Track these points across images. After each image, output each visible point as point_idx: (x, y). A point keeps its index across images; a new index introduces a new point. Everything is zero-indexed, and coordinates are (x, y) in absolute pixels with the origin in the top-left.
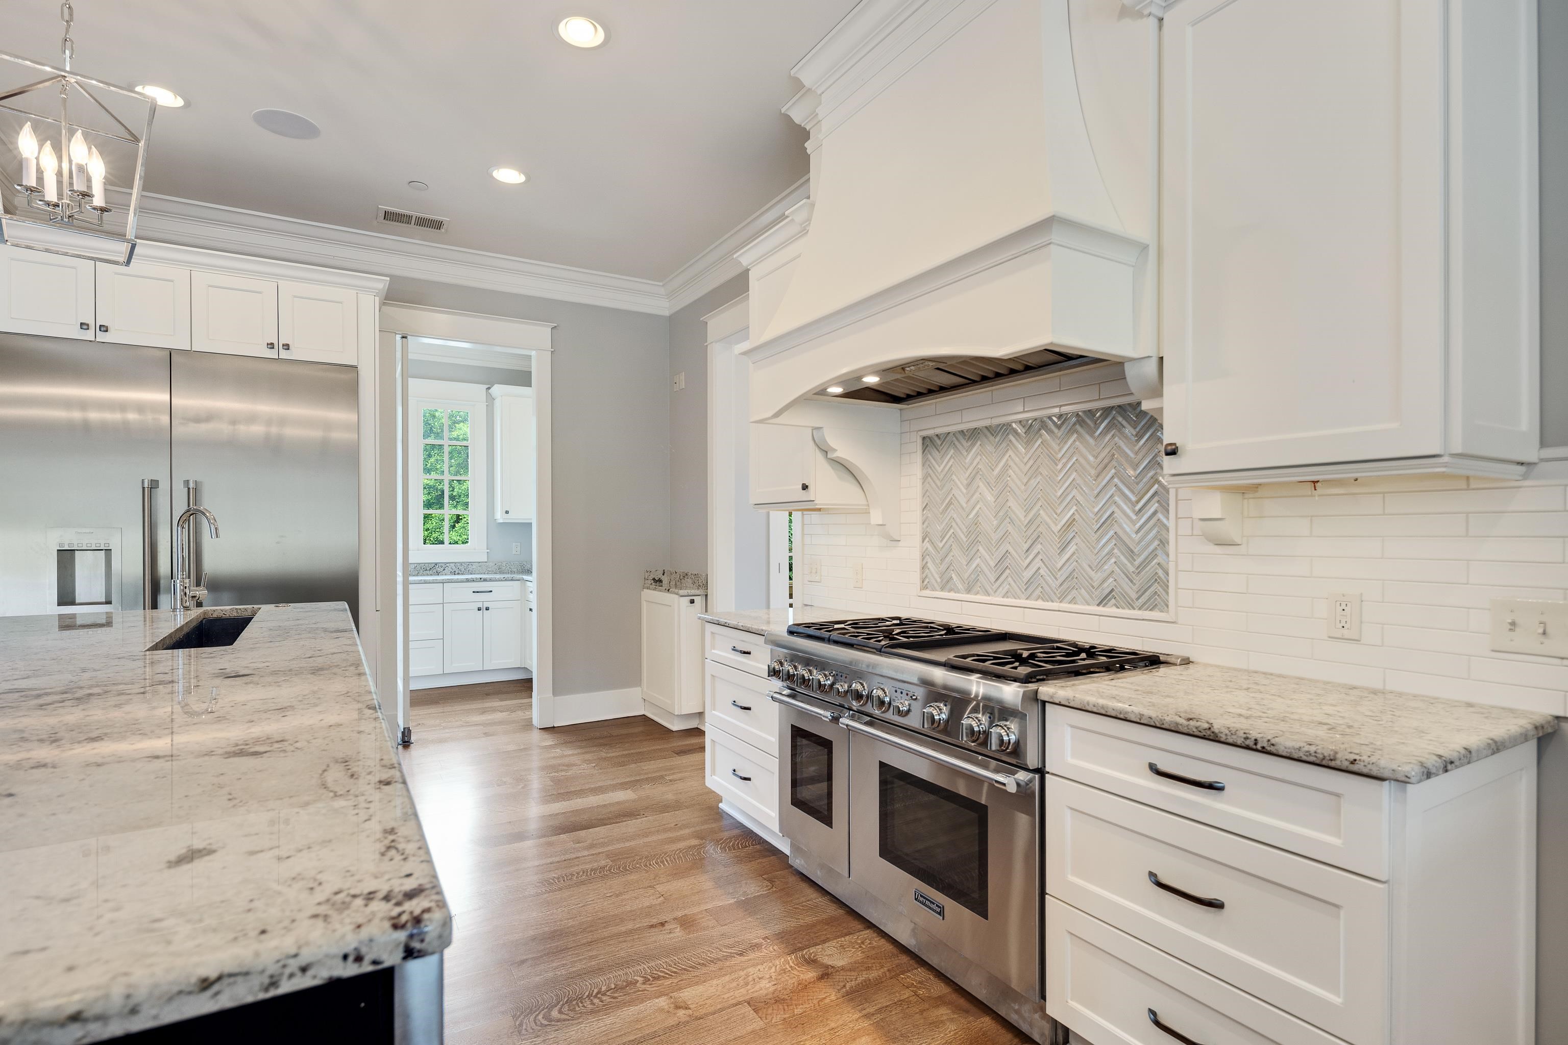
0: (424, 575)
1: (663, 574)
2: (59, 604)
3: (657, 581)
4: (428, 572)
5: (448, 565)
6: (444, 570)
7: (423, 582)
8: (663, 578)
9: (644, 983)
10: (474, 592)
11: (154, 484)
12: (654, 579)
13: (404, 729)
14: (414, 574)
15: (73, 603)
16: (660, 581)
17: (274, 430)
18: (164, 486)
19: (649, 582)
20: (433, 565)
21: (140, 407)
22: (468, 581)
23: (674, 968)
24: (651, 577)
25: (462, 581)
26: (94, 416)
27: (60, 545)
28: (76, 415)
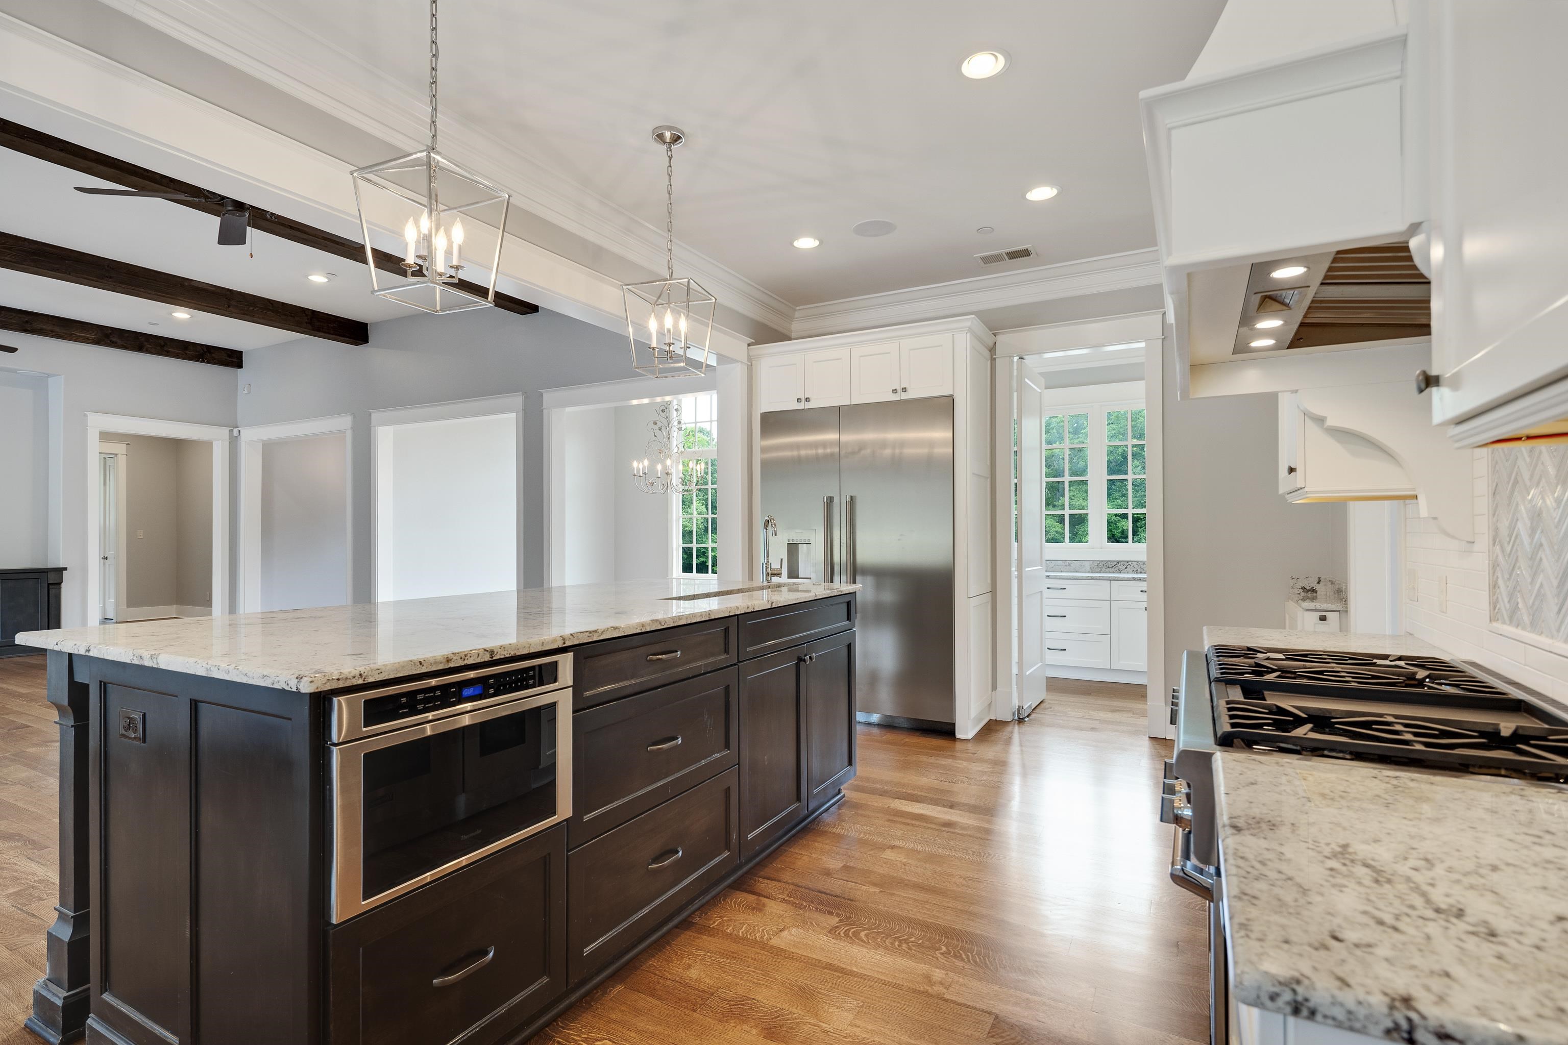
0: (1106, 572)
1: (1319, 583)
2: (788, 578)
3: (1308, 591)
4: (1110, 570)
5: (1130, 563)
6: (1126, 568)
7: (1090, 578)
8: (1317, 587)
9: (942, 954)
10: (1142, 591)
11: (831, 499)
12: (1303, 588)
13: (1019, 706)
14: (1097, 571)
15: (797, 577)
16: (1313, 590)
17: (897, 451)
18: (836, 500)
19: (1296, 591)
20: (1115, 563)
21: (824, 444)
22: (1134, 579)
23: (980, 959)
24: (1300, 584)
25: (1128, 580)
26: (803, 453)
27: (789, 540)
28: (795, 453)
